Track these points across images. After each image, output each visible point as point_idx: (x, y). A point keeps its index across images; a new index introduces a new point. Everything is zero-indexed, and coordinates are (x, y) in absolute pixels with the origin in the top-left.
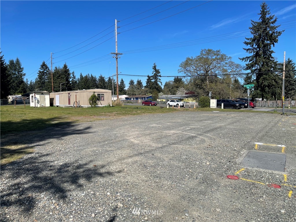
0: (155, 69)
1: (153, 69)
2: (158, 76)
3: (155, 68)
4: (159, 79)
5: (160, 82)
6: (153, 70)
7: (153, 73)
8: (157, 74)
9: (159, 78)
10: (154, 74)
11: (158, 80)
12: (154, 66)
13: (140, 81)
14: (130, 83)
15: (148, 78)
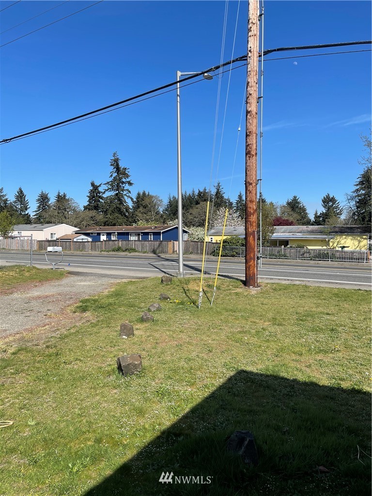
0: (118, 165)
1: (112, 165)
2: (123, 183)
3: (116, 163)
4: (127, 190)
5: (129, 197)
6: (113, 167)
7: (111, 176)
8: (120, 179)
9: (127, 187)
10: (113, 178)
11: (125, 193)
12: (113, 158)
13: (65, 196)
14: (38, 200)
15: (92, 188)
